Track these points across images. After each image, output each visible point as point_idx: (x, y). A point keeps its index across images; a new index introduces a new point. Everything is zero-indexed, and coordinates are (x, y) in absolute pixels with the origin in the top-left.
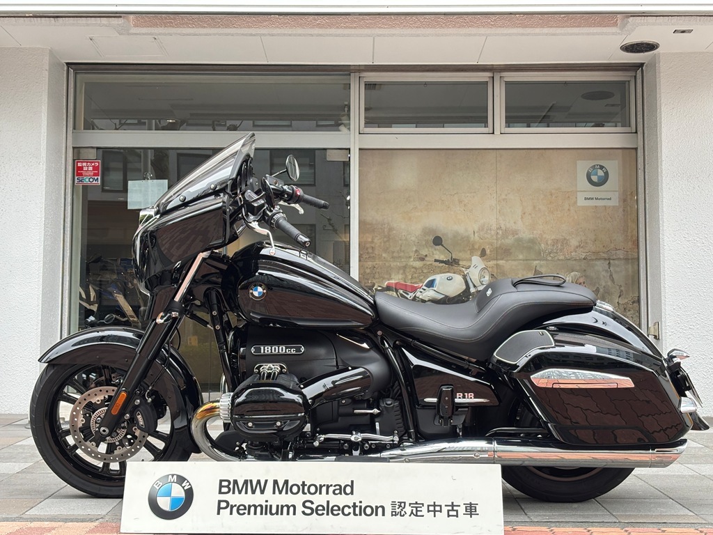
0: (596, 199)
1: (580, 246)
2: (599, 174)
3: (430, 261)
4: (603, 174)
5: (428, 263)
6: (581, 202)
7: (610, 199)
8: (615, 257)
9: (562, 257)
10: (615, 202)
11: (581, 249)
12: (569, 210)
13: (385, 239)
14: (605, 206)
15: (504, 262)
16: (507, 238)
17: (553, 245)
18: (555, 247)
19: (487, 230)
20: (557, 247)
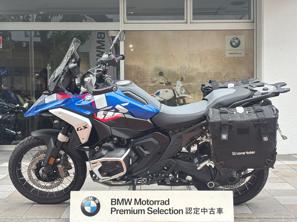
0: (235, 54)
1: (227, 75)
2: (236, 42)
3: (157, 83)
4: (238, 42)
5: (156, 84)
6: (228, 55)
7: (241, 54)
9: (218, 81)
12: (222, 59)
13: (137, 73)
14: (238, 57)
15: (192, 83)
16: (193, 72)
17: (214, 75)
18: (215, 76)
19: (184, 68)
20: (216, 76)
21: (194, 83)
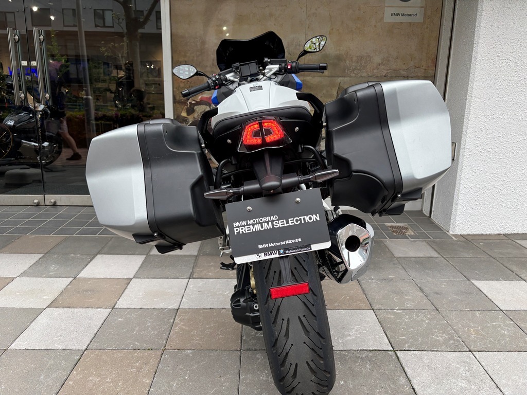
0: (403, 15)
1: (382, 63)
6: (388, 19)
7: (415, 15)
8: (413, 75)
9: (365, 74)
10: (419, 19)
11: (383, 67)
12: (375, 26)
13: (198, 53)
14: (410, 23)
15: (310, 78)
17: (357, 62)
18: (359, 64)
19: (296, 46)
20: (361, 64)
21: (316, 78)
